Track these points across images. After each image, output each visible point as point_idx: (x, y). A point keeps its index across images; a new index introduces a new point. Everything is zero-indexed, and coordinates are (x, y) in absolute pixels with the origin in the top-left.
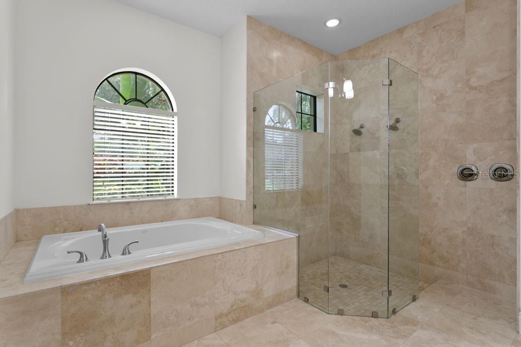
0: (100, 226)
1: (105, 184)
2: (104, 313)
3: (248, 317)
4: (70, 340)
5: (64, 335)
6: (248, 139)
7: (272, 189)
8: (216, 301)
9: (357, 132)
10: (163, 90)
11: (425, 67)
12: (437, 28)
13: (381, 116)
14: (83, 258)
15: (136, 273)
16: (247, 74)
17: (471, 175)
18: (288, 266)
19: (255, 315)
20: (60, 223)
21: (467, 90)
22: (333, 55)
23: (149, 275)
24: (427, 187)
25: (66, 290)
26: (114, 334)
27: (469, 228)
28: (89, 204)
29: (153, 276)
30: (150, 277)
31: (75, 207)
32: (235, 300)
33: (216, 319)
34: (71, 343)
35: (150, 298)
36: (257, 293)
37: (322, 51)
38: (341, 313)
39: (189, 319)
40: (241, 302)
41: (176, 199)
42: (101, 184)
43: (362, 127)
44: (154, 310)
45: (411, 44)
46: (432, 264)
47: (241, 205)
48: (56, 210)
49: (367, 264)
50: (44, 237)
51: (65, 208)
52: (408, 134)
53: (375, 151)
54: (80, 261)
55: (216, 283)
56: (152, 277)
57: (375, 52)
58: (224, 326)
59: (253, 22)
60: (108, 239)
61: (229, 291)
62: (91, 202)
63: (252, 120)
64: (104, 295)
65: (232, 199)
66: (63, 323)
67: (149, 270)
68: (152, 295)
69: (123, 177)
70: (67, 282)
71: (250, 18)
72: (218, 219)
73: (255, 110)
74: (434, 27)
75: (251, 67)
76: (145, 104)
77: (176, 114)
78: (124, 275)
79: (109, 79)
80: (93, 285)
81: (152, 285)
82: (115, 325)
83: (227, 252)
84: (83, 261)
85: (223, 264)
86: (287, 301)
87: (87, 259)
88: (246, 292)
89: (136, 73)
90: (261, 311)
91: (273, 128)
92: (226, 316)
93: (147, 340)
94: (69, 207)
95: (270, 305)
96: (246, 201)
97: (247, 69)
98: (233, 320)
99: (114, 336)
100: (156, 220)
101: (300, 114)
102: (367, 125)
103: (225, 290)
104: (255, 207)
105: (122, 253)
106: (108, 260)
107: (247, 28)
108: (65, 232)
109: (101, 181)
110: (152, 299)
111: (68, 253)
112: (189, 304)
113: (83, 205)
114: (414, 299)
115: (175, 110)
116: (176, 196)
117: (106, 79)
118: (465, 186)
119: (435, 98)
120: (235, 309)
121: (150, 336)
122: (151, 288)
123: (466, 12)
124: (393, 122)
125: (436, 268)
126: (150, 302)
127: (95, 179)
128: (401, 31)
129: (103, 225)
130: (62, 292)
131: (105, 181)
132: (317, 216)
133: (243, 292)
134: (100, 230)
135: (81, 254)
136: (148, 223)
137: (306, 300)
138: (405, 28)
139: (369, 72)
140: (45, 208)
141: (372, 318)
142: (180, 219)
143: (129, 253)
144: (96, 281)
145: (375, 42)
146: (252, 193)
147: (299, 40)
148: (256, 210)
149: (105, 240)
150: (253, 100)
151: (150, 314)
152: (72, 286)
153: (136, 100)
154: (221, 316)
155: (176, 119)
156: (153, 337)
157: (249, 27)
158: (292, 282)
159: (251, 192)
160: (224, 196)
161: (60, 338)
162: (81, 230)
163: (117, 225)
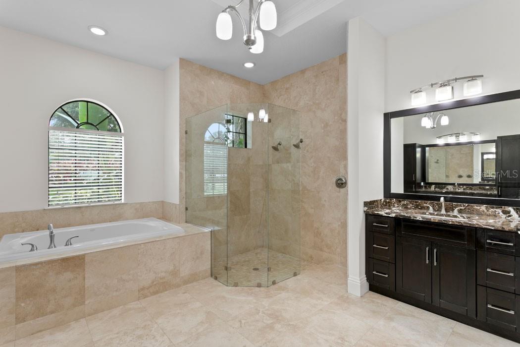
0: (49, 226)
1: (59, 192)
2: (48, 285)
3: (166, 290)
4: (22, 303)
5: (17, 299)
6: (181, 155)
7: (212, 194)
8: (139, 278)
9: (275, 149)
10: (112, 114)
11: (317, 102)
12: (324, 73)
13: (292, 137)
14: (34, 248)
15: (73, 258)
16: (180, 104)
17: (342, 184)
18: (202, 253)
19: (173, 289)
20: (19, 225)
21: (340, 121)
22: (260, 85)
23: (84, 259)
24: (319, 192)
25: (18, 269)
26: (55, 299)
27: (342, 223)
28: (45, 209)
29: (87, 259)
30: (84, 261)
31: (32, 211)
32: (156, 278)
33: (139, 291)
34: (23, 305)
35: (84, 275)
36: (175, 273)
37: (249, 82)
38: (236, 285)
39: (116, 291)
40: (161, 279)
41: (123, 204)
42: (56, 192)
43: (280, 144)
44: (88, 283)
45: (309, 83)
46: (322, 251)
47: (176, 208)
48: (15, 215)
49: (283, 253)
50: (5, 236)
51: (24, 213)
52: (308, 151)
53: (288, 164)
54: (32, 250)
55: (139, 265)
56: (86, 261)
57: (288, 86)
58: (145, 297)
59: (184, 63)
60: (54, 235)
61: (150, 271)
62: (47, 207)
63: (184, 140)
64: (48, 272)
65: (170, 203)
66: (17, 291)
67: (84, 255)
68: (86, 273)
69: (76, 186)
70: (20, 263)
71: (182, 60)
72: (159, 220)
73: (186, 133)
74: (322, 73)
75: (183, 99)
76: (95, 126)
77: (123, 135)
78: (64, 259)
79: (63, 107)
80: (40, 266)
81: (86, 265)
82: (56, 293)
83: (149, 242)
84: (34, 250)
85: (145, 251)
86: (202, 279)
87: (37, 249)
88: (165, 272)
89: (88, 102)
90: (178, 286)
91: (213, 143)
92: (147, 289)
93: (81, 305)
94: (27, 212)
95: (186, 282)
96: (179, 205)
97: (180, 100)
98: (153, 292)
99: (56, 301)
100: (105, 221)
101: (232, 133)
102: (283, 143)
103: (147, 270)
104: (187, 209)
105: (65, 244)
106: (54, 249)
107: (180, 68)
108: (23, 231)
109: (55, 191)
110: (86, 276)
111: (22, 245)
112: (117, 280)
113: (39, 210)
114: (295, 275)
115: (122, 131)
116: (123, 201)
117: (61, 107)
118: (340, 192)
119: (323, 125)
120: (155, 284)
121: (84, 302)
122: (86, 268)
123: (340, 64)
124: (298, 141)
125: (324, 253)
126: (84, 278)
127: (50, 189)
128: (303, 72)
129: (51, 225)
130: (16, 270)
131: (59, 190)
132: (245, 216)
133: (162, 272)
134: (49, 229)
135: (33, 245)
136: (98, 223)
137: (216, 278)
138: (305, 70)
139: (285, 100)
140: (6, 213)
141: (257, 288)
142: (127, 219)
143: (71, 244)
144: (42, 263)
145: (287, 78)
146: (185, 199)
147: (228, 74)
148: (187, 211)
149: (51, 236)
150: (185, 125)
151: (84, 286)
152: (24, 266)
153: (87, 123)
154: (143, 289)
155: (123, 137)
156: (87, 302)
157: (181, 67)
158: (206, 265)
159: (184, 197)
160: (165, 201)
161: (14, 301)
162: (38, 230)
163: (69, 225)
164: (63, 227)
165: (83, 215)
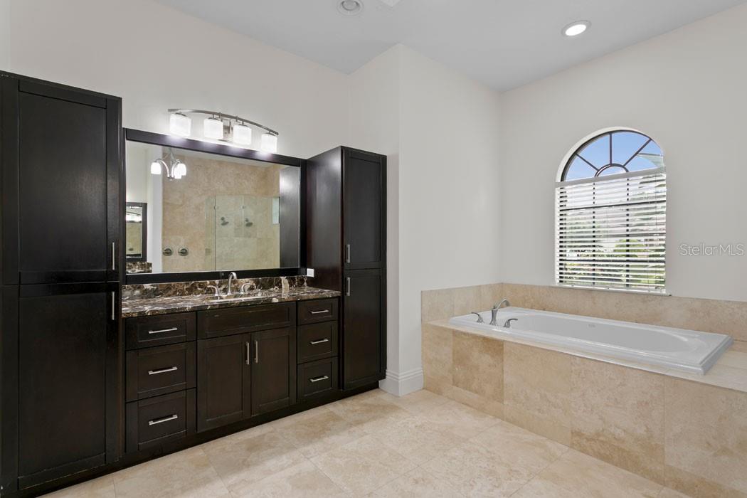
2: (473, 360)
8: (572, 411)
20: (528, 299)
23: (502, 346)
26: (478, 379)
28: (555, 286)
32: (603, 430)
33: (572, 433)
34: (457, 369)
35: (502, 367)
40: (615, 438)
55: (571, 390)
56: (505, 349)
58: (584, 450)
61: (592, 410)
64: (473, 347)
66: (453, 353)
67: (502, 342)
68: (504, 365)
76: (623, 167)
80: (467, 337)
81: (504, 355)
88: (624, 431)
89: (611, 132)
92: (588, 440)
98: (599, 453)
99: (479, 382)
103: (585, 406)
105: (504, 325)
110: (505, 369)
112: (539, 394)
117: (575, 153)
120: (603, 442)
122: (504, 359)
126: (503, 371)
130: (453, 333)
133: (618, 427)
143: (509, 327)
144: (469, 334)
151: (503, 380)
152: (457, 331)
154: (579, 434)
156: (505, 403)
162: (544, 310)
163: (577, 313)
164: (570, 313)
165: (595, 303)
